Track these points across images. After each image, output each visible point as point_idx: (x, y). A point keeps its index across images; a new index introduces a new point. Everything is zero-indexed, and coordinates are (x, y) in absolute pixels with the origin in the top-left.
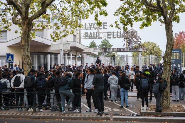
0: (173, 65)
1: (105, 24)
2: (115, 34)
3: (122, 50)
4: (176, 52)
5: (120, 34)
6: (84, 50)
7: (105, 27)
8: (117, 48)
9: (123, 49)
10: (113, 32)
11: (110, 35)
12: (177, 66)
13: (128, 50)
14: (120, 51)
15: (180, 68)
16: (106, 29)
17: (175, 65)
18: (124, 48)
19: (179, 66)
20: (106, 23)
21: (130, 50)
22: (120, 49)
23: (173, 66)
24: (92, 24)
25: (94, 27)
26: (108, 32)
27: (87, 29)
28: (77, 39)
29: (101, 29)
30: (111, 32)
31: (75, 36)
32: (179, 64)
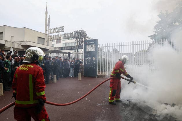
1: (63, 28)
3: (73, 48)
5: (73, 34)
6: (49, 49)
7: (63, 30)
8: (70, 47)
9: (73, 46)
10: (68, 34)
11: (66, 36)
12: (92, 59)
15: (95, 62)
16: (63, 31)
17: (89, 58)
19: (94, 60)
20: (64, 27)
21: (79, 47)
22: (72, 47)
23: (88, 59)
24: (55, 28)
25: (56, 31)
26: (64, 34)
27: (52, 33)
28: (45, 42)
29: (60, 32)
30: (66, 34)
31: (44, 39)
32: (94, 57)
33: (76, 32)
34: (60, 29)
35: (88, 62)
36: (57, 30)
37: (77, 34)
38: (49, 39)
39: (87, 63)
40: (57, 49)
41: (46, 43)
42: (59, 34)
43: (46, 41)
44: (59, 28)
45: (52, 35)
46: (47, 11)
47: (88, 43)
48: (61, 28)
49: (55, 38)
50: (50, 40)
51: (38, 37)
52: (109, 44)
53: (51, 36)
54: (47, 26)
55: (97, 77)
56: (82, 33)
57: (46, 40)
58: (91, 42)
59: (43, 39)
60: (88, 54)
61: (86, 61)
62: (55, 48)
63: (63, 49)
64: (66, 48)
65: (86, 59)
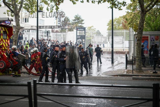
0: (79, 40)
4: (82, 29)
6: (23, 27)
9: (53, 26)
12: (82, 40)
13: (58, 27)
15: (84, 43)
17: (80, 40)
18: (55, 26)
19: (83, 41)
22: (51, 26)
23: (79, 41)
32: (84, 39)
58: (81, 29)
60: (79, 37)
61: (78, 42)
62: (32, 26)
63: (42, 27)
64: (45, 27)
65: (78, 40)
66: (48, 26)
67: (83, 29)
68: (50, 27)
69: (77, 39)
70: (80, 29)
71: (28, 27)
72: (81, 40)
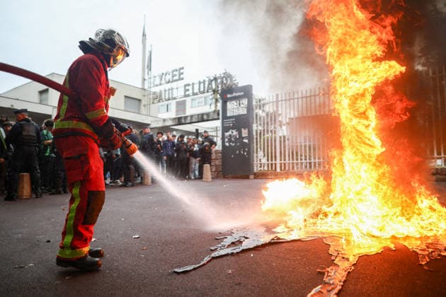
0: (230, 133)
1: (181, 71)
2: (196, 87)
3: (205, 117)
4: (238, 94)
5: (204, 84)
6: (149, 125)
7: (182, 76)
8: (198, 115)
9: (206, 114)
10: (193, 84)
11: (188, 90)
12: (240, 133)
14: (203, 120)
15: (246, 141)
16: (182, 79)
17: (234, 131)
18: (209, 113)
19: (244, 135)
20: (183, 68)
22: (203, 115)
23: (230, 135)
24: (163, 74)
25: (165, 80)
26: (186, 86)
27: (157, 85)
28: (142, 106)
29: (176, 80)
30: (189, 85)
31: (140, 100)
32: (245, 128)
33: (212, 78)
34: (176, 75)
35: (230, 141)
36: (169, 77)
37: (213, 83)
38: (152, 101)
39: (227, 144)
40: (169, 123)
41: (143, 110)
42: (174, 85)
43: (144, 106)
44: (173, 71)
45: (158, 91)
46: (144, 35)
47: (229, 96)
48: (176, 70)
49: (163, 96)
50: (153, 103)
51: (125, 97)
52: (280, 96)
53: (154, 93)
54: (146, 70)
55: (252, 177)
56: (226, 79)
57: (143, 102)
58: (236, 92)
59: (137, 102)
60: (230, 123)
61: (226, 140)
62: (164, 120)
63: (183, 121)
64: (189, 118)
65: (227, 134)
66: (195, 115)
67: (242, 93)
68: (200, 116)
69: (225, 129)
70: (234, 94)
71: (156, 123)
72: (235, 133)
